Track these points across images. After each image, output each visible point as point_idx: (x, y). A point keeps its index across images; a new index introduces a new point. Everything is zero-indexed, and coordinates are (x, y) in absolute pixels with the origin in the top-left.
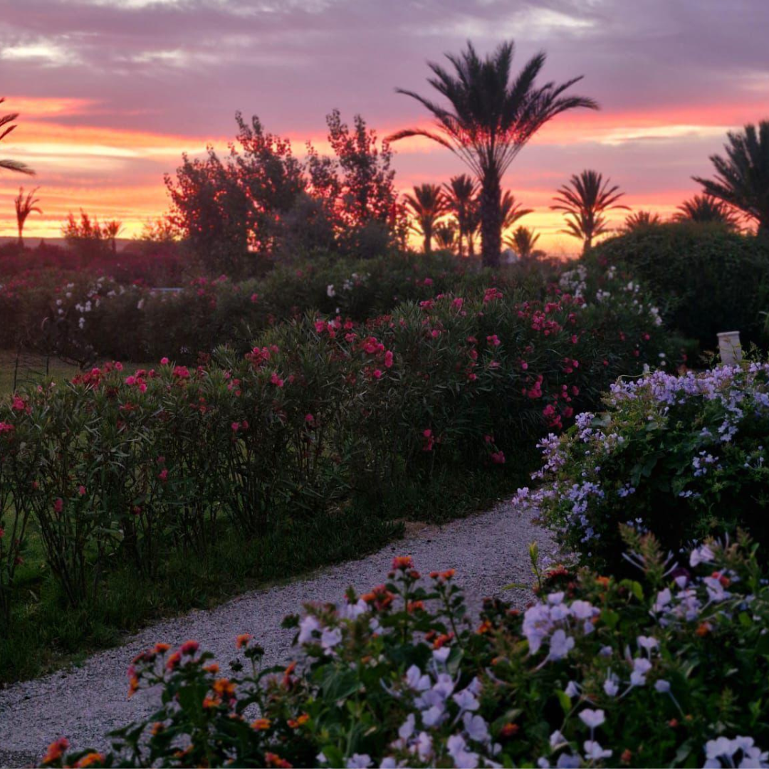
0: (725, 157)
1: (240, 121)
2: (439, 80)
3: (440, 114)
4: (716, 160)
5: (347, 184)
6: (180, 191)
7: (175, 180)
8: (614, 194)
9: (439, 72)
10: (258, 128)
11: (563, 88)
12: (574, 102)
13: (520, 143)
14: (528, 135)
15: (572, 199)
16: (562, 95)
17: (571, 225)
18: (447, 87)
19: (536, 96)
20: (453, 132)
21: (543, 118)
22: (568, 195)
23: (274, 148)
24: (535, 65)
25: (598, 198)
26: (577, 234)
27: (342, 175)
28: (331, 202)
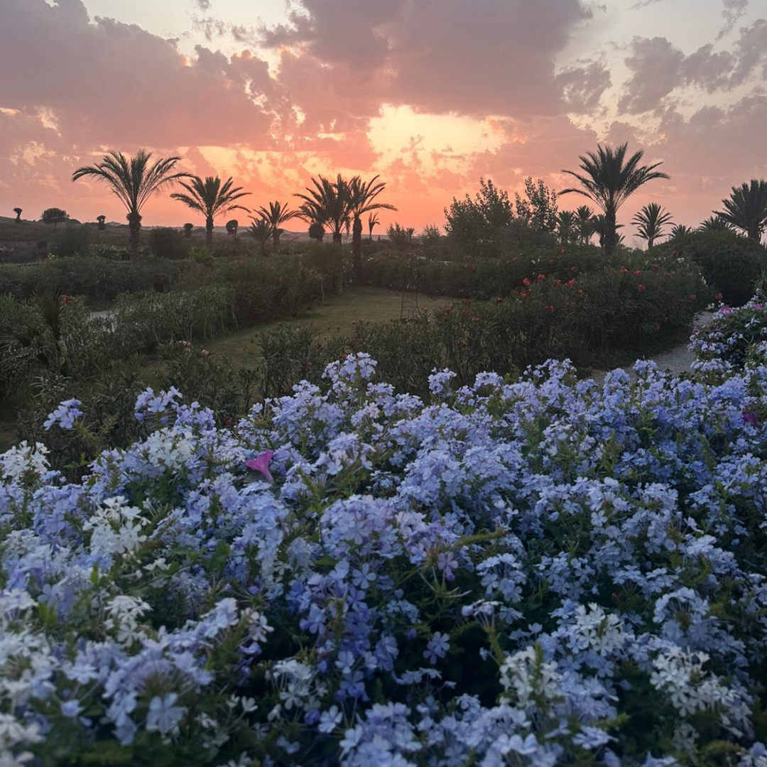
0: (730, 199)
1: (482, 182)
2: (585, 166)
3: (585, 181)
4: (726, 202)
5: (534, 213)
6: (452, 216)
7: (449, 211)
8: (666, 217)
9: (585, 161)
10: (490, 186)
11: (652, 168)
12: (657, 175)
13: (627, 194)
14: (632, 190)
15: (643, 219)
16: (650, 172)
17: (641, 232)
18: (589, 169)
19: (637, 172)
20: (592, 190)
21: (640, 182)
22: (641, 217)
23: (499, 195)
24: (637, 157)
25: (658, 219)
26: (645, 237)
27: (532, 208)
28: (527, 221)
